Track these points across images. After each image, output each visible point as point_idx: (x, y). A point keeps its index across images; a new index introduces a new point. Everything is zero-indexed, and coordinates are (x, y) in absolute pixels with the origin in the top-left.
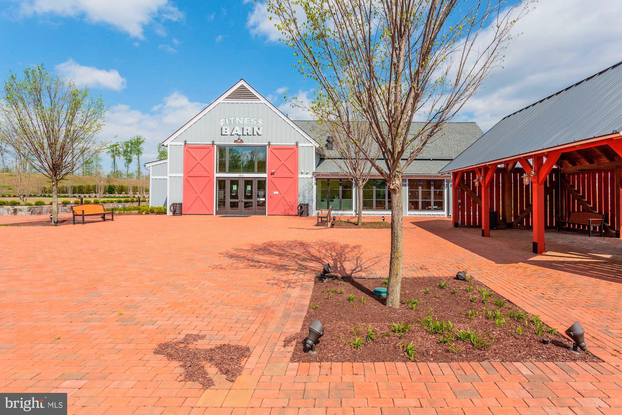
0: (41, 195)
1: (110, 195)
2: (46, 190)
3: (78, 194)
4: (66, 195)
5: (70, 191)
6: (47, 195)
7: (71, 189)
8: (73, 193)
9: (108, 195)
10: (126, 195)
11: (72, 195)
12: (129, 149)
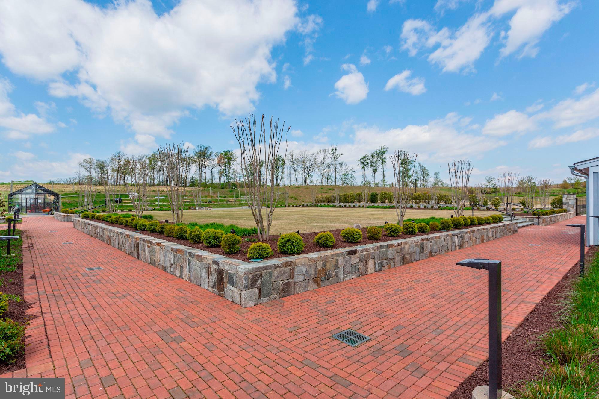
0: (315, 205)
1: (373, 204)
2: (319, 200)
3: (344, 203)
4: (334, 204)
5: (337, 200)
6: (319, 204)
7: (338, 198)
8: (339, 203)
9: (371, 205)
10: (390, 205)
11: (339, 205)
12: (375, 160)
